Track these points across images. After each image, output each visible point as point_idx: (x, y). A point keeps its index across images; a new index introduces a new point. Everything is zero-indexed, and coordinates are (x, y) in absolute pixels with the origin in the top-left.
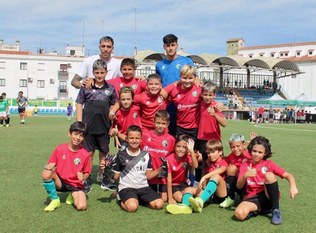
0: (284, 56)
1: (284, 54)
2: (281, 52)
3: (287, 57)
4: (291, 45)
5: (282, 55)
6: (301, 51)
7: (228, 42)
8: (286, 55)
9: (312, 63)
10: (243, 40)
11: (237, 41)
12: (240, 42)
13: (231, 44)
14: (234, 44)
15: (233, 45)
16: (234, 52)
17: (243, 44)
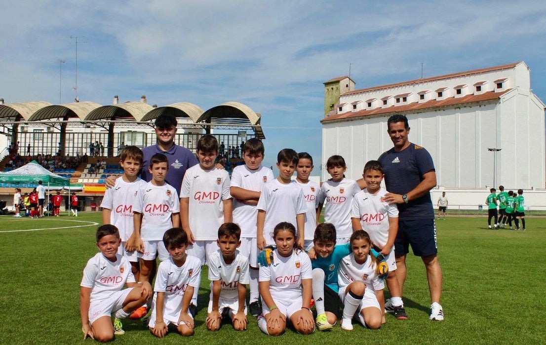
0: (401, 102)
1: (401, 99)
2: (396, 96)
3: (405, 103)
4: (414, 83)
5: (398, 100)
6: (425, 92)
7: (327, 84)
8: (405, 99)
9: (436, 111)
10: (350, 79)
11: (338, 82)
12: (343, 83)
13: (330, 87)
14: (334, 87)
15: (332, 89)
16: (334, 100)
17: (352, 85)
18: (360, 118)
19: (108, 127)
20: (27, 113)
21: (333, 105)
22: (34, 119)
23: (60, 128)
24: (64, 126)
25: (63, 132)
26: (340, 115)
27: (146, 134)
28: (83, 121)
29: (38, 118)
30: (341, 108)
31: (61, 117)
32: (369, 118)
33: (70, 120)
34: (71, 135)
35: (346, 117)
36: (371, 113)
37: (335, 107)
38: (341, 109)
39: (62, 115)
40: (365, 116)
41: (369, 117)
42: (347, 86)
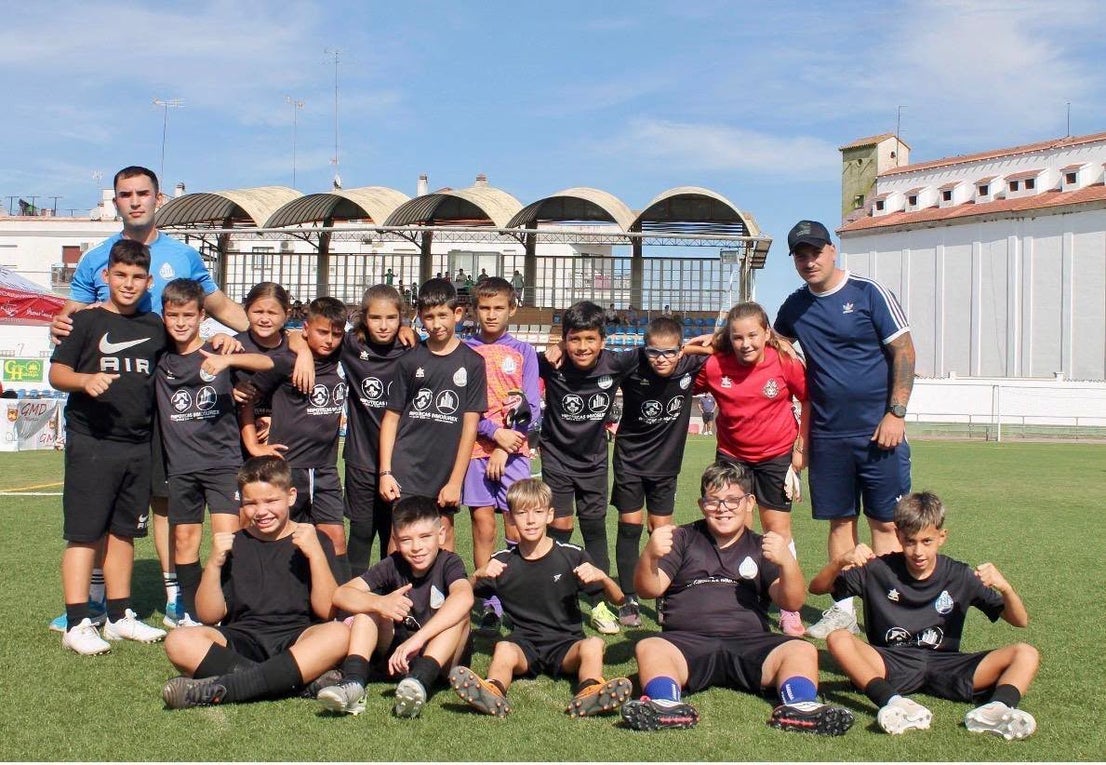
0: (1022, 191)
1: (1022, 185)
2: (1010, 177)
3: (1030, 192)
4: (1048, 149)
5: (1014, 186)
6: (1077, 168)
7: (848, 151)
8: (1030, 184)
10: (899, 140)
11: (873, 146)
12: (884, 149)
13: (855, 159)
14: (865, 157)
15: (860, 161)
16: (864, 185)
17: (903, 153)
18: (930, 224)
19: (419, 240)
20: (260, 210)
21: (862, 197)
22: (274, 225)
23: (317, 244)
24: (325, 239)
25: (323, 252)
26: (880, 219)
27: (503, 256)
28: (380, 226)
29: (281, 223)
30: (882, 202)
31: (319, 220)
32: (948, 225)
33: (337, 225)
34: (342, 259)
35: (893, 223)
36: (952, 215)
37: (866, 201)
38: (880, 206)
39: (322, 216)
40: (940, 220)
41: (947, 222)
42: (893, 155)
